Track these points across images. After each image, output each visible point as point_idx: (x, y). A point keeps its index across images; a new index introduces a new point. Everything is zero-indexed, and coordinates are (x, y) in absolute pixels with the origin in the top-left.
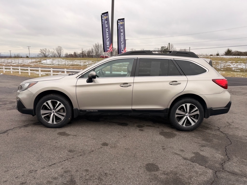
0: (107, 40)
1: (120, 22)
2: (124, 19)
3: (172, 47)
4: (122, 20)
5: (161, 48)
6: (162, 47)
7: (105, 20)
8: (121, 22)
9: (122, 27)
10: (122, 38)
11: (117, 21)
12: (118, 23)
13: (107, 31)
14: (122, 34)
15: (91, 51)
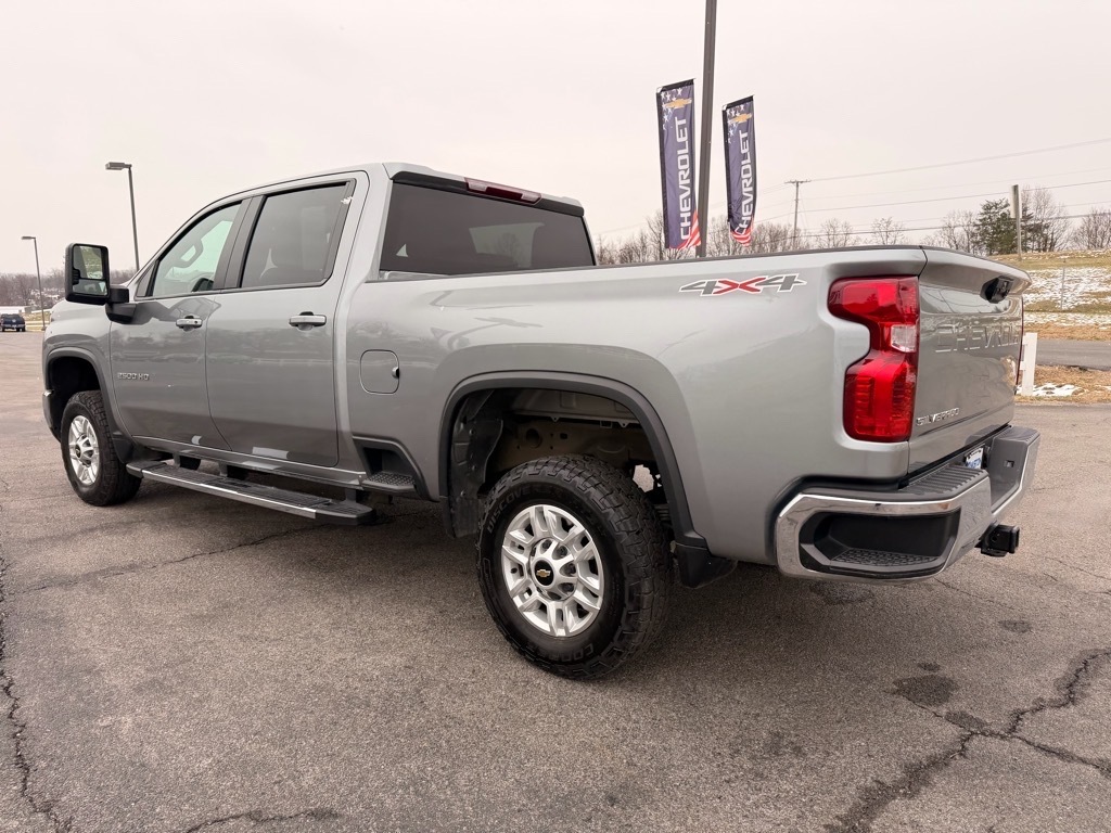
0: (682, 197)
1: (738, 114)
2: (751, 99)
3: (1045, 203)
4: (742, 106)
5: (983, 211)
6: (988, 208)
7: (674, 117)
8: (742, 113)
9: (745, 135)
10: (746, 180)
11: (724, 113)
12: (729, 122)
13: (680, 158)
14: (746, 164)
15: (639, 245)
